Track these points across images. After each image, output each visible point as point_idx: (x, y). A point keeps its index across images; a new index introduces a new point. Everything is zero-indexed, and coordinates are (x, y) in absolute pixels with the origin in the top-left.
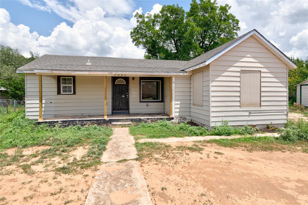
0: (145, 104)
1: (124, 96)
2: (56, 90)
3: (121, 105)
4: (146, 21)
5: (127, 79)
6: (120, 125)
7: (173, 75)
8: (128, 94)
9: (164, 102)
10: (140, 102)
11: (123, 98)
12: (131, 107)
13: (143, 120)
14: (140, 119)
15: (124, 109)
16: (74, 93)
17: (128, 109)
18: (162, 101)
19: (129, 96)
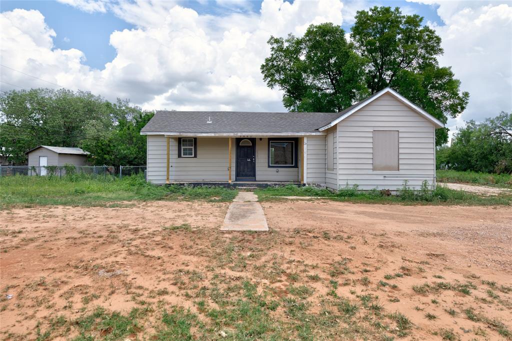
0: (275, 169)
1: (249, 160)
2: (177, 152)
3: (246, 170)
4: (285, 47)
5: (253, 140)
6: (245, 189)
7: (305, 136)
8: (254, 158)
9: (298, 168)
10: (269, 167)
11: (249, 162)
12: (257, 173)
13: (270, 186)
14: (267, 184)
15: (249, 176)
16: (195, 156)
17: (254, 175)
18: (296, 166)
19: (255, 160)
